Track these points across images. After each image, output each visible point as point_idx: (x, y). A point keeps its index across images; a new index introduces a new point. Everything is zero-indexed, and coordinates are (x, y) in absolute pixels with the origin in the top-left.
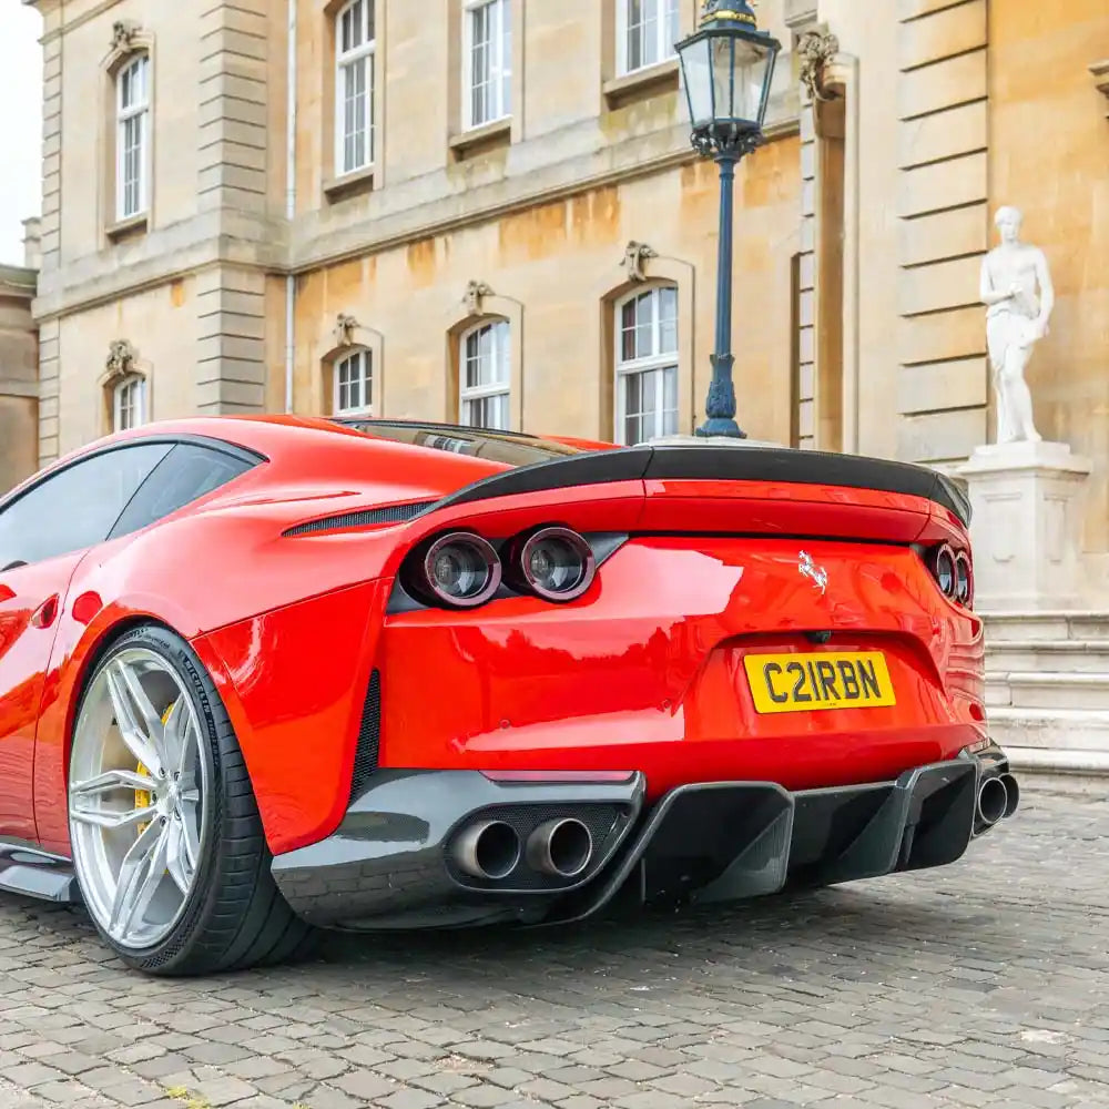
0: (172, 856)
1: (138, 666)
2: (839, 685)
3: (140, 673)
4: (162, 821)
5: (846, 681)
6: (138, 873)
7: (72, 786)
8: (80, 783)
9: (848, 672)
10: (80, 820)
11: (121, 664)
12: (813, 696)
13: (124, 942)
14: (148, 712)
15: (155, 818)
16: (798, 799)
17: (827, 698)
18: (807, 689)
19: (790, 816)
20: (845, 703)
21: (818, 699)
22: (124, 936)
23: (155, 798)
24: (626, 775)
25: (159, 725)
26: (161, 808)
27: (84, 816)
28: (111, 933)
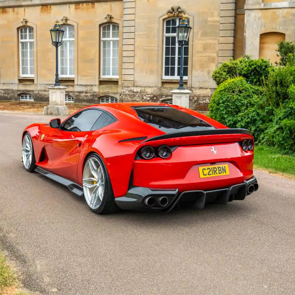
0: (100, 194)
1: (93, 160)
2: (217, 172)
3: (94, 161)
4: (98, 187)
5: (219, 171)
6: (94, 196)
7: (83, 180)
8: (84, 179)
9: (220, 169)
10: (85, 186)
11: (90, 159)
12: (212, 174)
13: (92, 208)
14: (95, 168)
15: (97, 186)
16: (206, 193)
17: (215, 174)
18: (211, 173)
19: (205, 196)
20: (218, 175)
21: (213, 174)
22: (92, 207)
23: (97, 183)
24: (175, 189)
25: (97, 170)
26: (98, 185)
27: (86, 186)
28: (90, 206)
